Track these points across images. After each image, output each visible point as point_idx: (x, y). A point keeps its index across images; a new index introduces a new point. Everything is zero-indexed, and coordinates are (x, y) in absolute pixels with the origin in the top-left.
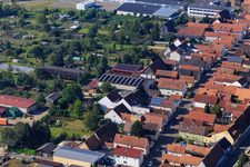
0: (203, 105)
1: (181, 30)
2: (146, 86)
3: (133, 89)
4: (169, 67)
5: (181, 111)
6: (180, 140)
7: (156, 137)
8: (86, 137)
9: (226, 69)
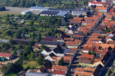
0: (87, 52)
1: (71, 21)
2: (61, 45)
3: (55, 46)
4: (69, 37)
6: (80, 66)
9: (94, 36)
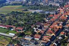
0: (51, 29)
1: (49, 16)
2: (42, 26)
3: (39, 26)
4: (46, 22)
5: (47, 30)
6: (46, 35)
7: (42, 35)
8: (31, 34)
9: (55, 23)
